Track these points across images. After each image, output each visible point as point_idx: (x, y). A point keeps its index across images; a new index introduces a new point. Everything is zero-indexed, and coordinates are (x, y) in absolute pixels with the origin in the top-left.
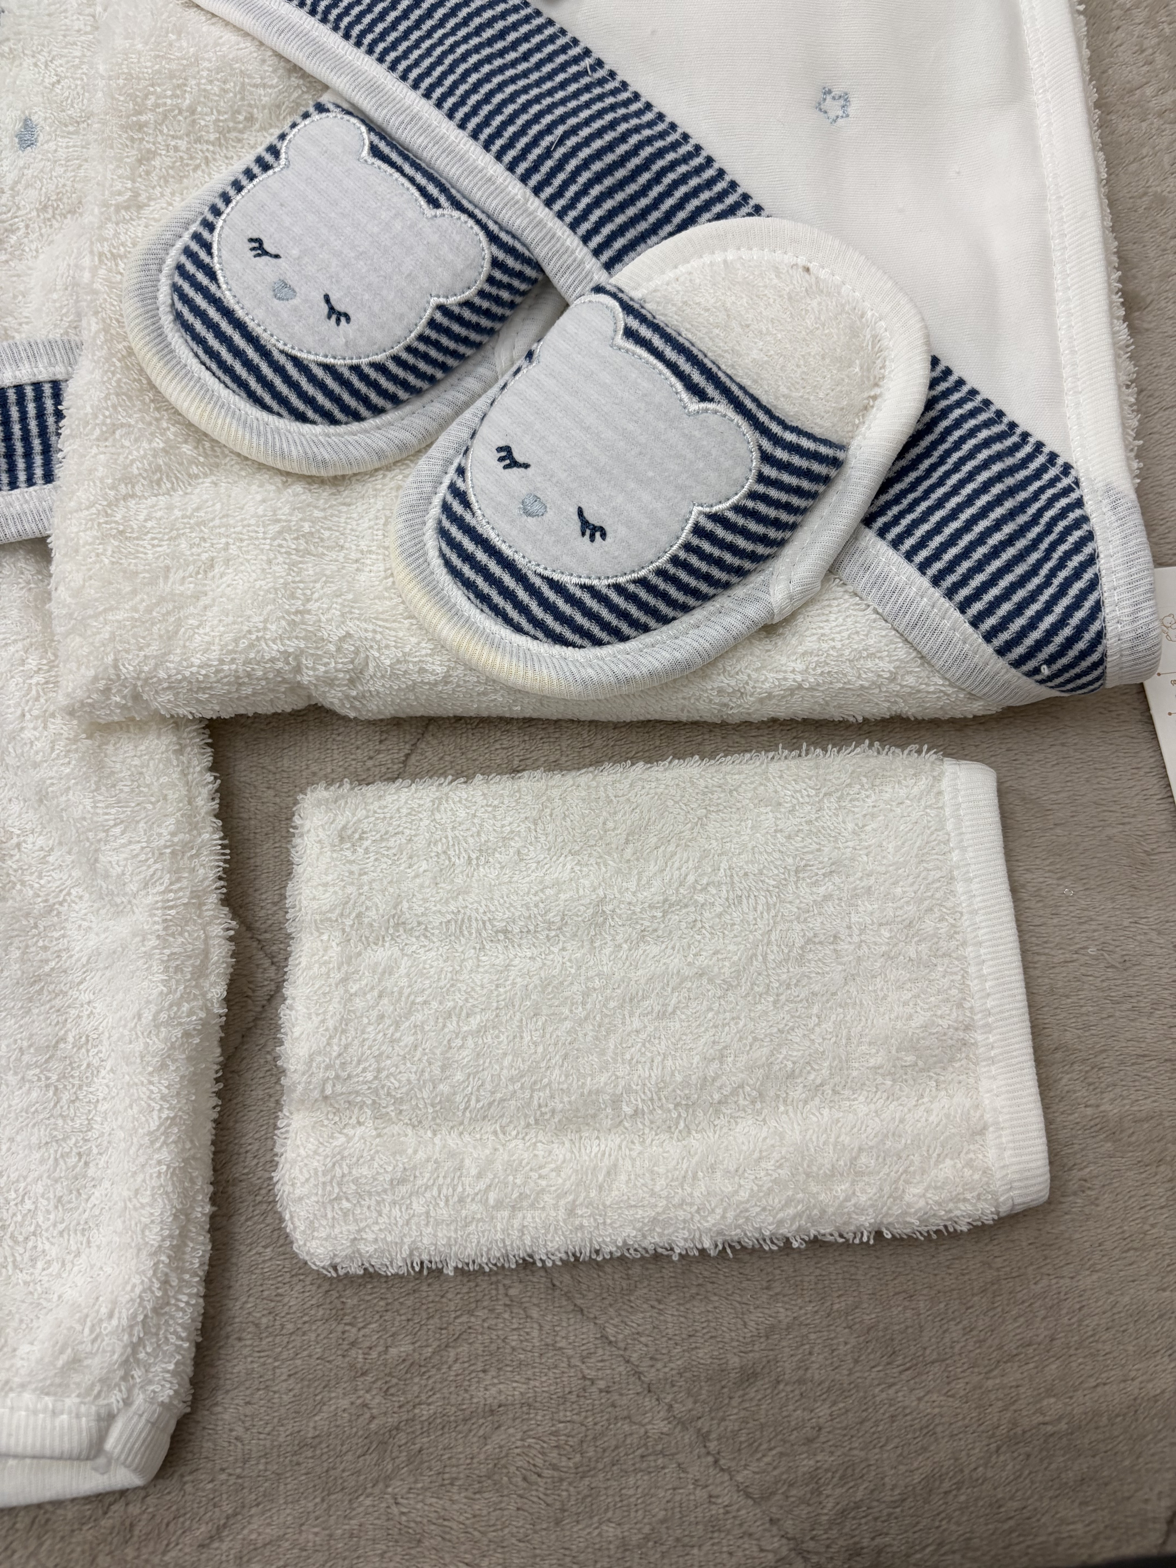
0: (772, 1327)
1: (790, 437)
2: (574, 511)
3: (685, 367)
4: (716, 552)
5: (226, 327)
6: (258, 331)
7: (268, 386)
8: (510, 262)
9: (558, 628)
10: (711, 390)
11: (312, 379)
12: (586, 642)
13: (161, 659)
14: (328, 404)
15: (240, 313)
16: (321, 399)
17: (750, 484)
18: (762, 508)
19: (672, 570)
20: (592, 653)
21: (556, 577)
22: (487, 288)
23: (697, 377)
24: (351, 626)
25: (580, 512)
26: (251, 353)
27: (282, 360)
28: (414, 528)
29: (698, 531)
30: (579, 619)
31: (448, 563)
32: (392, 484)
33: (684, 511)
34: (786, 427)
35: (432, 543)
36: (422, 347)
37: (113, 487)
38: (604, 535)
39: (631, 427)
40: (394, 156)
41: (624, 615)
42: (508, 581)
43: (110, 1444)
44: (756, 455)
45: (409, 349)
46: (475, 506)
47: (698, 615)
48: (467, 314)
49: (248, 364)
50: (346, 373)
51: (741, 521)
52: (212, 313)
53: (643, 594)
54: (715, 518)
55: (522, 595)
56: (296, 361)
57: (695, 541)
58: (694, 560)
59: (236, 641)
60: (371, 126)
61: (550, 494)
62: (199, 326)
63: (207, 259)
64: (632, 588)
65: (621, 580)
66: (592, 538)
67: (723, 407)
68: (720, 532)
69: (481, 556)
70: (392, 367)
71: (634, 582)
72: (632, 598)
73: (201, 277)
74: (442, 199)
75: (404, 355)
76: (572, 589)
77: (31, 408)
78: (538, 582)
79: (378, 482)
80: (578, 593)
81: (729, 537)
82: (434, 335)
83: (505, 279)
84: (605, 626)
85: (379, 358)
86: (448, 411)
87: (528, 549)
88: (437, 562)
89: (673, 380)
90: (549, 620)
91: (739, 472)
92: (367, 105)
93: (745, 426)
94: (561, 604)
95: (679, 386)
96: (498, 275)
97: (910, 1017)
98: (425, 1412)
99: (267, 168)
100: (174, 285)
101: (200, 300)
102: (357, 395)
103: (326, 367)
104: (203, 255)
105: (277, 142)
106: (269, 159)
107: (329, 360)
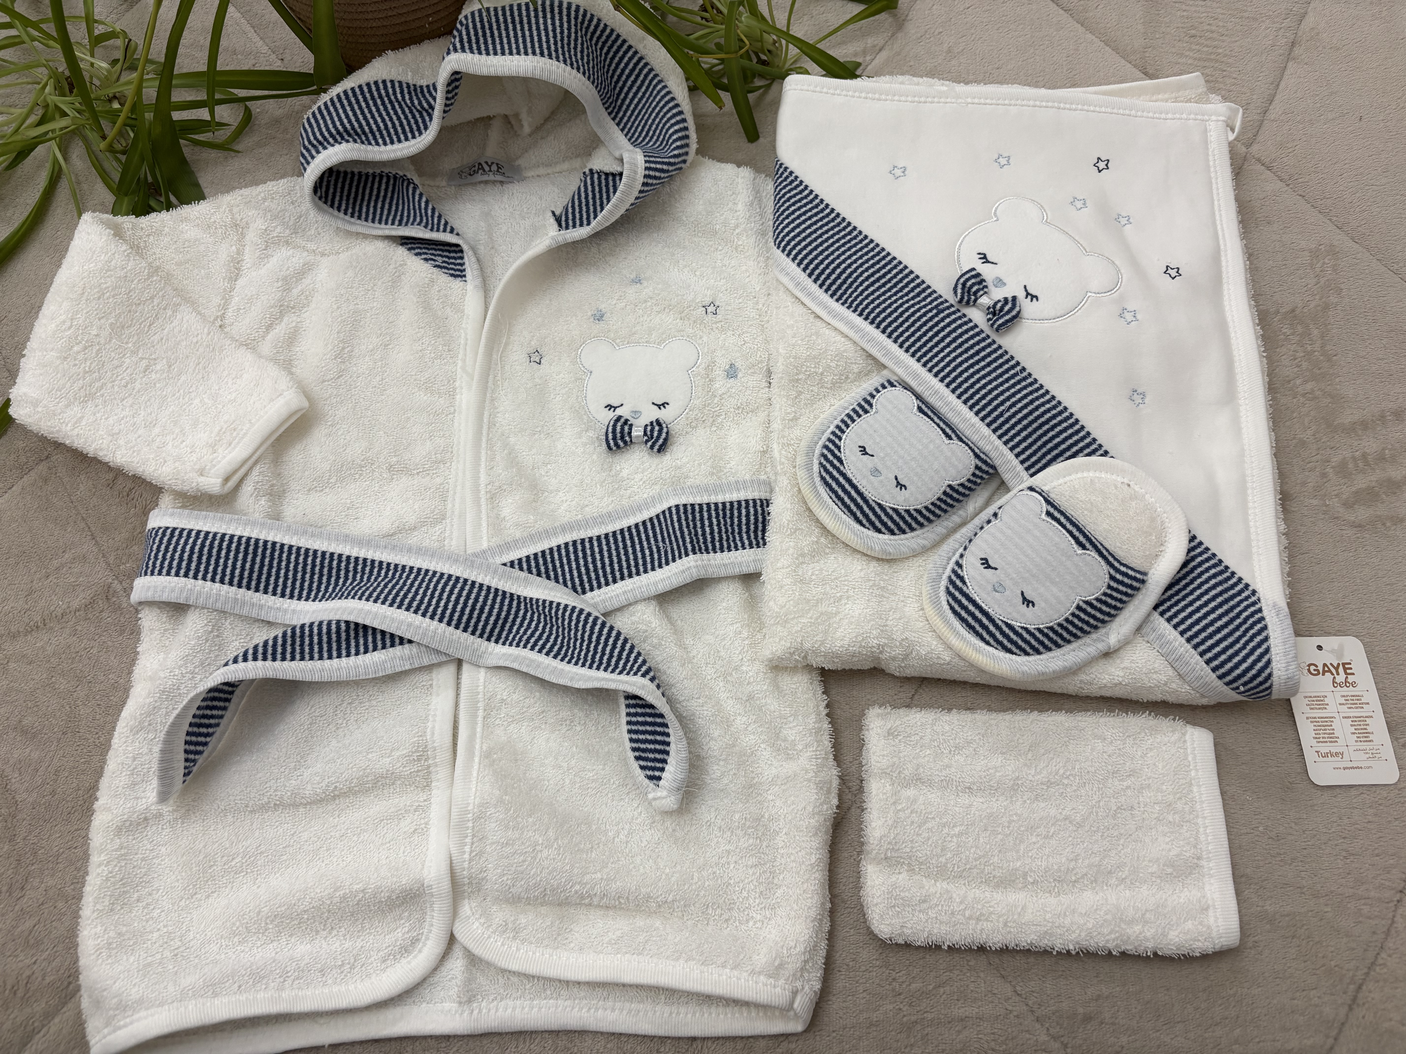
0: (1099, 996)
1: (1123, 569)
2: (1019, 592)
3: (1077, 533)
4: (1087, 618)
5: (847, 486)
6: (863, 490)
7: (866, 516)
8: (984, 467)
9: (1009, 645)
10: (1088, 545)
11: (887, 514)
12: (1022, 653)
13: (823, 643)
14: (892, 526)
15: (855, 481)
16: (890, 523)
17: (1104, 589)
18: (1109, 600)
19: (1065, 624)
20: (1024, 658)
21: (1009, 622)
22: (972, 478)
23: (1081, 538)
24: (907, 634)
25: (1022, 593)
26: (859, 500)
27: (874, 504)
28: (935, 590)
29: (1079, 608)
30: (1020, 642)
31: (952, 608)
32: (917, 564)
33: (1073, 598)
34: (1122, 564)
35: (943, 597)
36: (938, 503)
37: (797, 559)
38: (1033, 605)
39: (1049, 557)
40: (930, 413)
41: (1042, 643)
42: (985, 621)
43: (796, 1005)
44: (1107, 576)
45: (933, 504)
46: (969, 584)
47: (1074, 645)
48: (961, 489)
49: (857, 505)
50: (903, 513)
51: (1099, 605)
52: (841, 479)
53: (1051, 634)
54: (1087, 603)
55: (992, 628)
56: (880, 506)
57: (1077, 612)
58: (1076, 621)
59: (856, 637)
60: (918, 397)
61: (1008, 583)
62: (834, 485)
64: (1046, 631)
65: (1041, 626)
66: (1028, 606)
67: (1094, 554)
68: (1089, 609)
69: (971, 608)
70: (924, 512)
71: (1047, 628)
72: (1046, 635)
73: (835, 462)
74: (953, 436)
75: (930, 507)
76: (1017, 628)
77: (744, 512)
78: (1000, 623)
79: (909, 563)
80: (1020, 631)
81: (1093, 612)
82: (944, 498)
83: (980, 474)
84: (1032, 647)
85: (919, 507)
86: (944, 531)
87: (996, 607)
88: (946, 607)
89: (1070, 538)
90: (1005, 642)
91: (1099, 583)
92: (913, 384)
93: (1103, 563)
94: (1011, 635)
95: (1073, 542)
96: (977, 472)
97: (1170, 850)
98: (929, 1016)
99: (866, 412)
100: (821, 464)
101: (835, 473)
102: (906, 522)
103: (894, 509)
104: (836, 452)
105: (869, 398)
106: (866, 406)
107: (896, 507)
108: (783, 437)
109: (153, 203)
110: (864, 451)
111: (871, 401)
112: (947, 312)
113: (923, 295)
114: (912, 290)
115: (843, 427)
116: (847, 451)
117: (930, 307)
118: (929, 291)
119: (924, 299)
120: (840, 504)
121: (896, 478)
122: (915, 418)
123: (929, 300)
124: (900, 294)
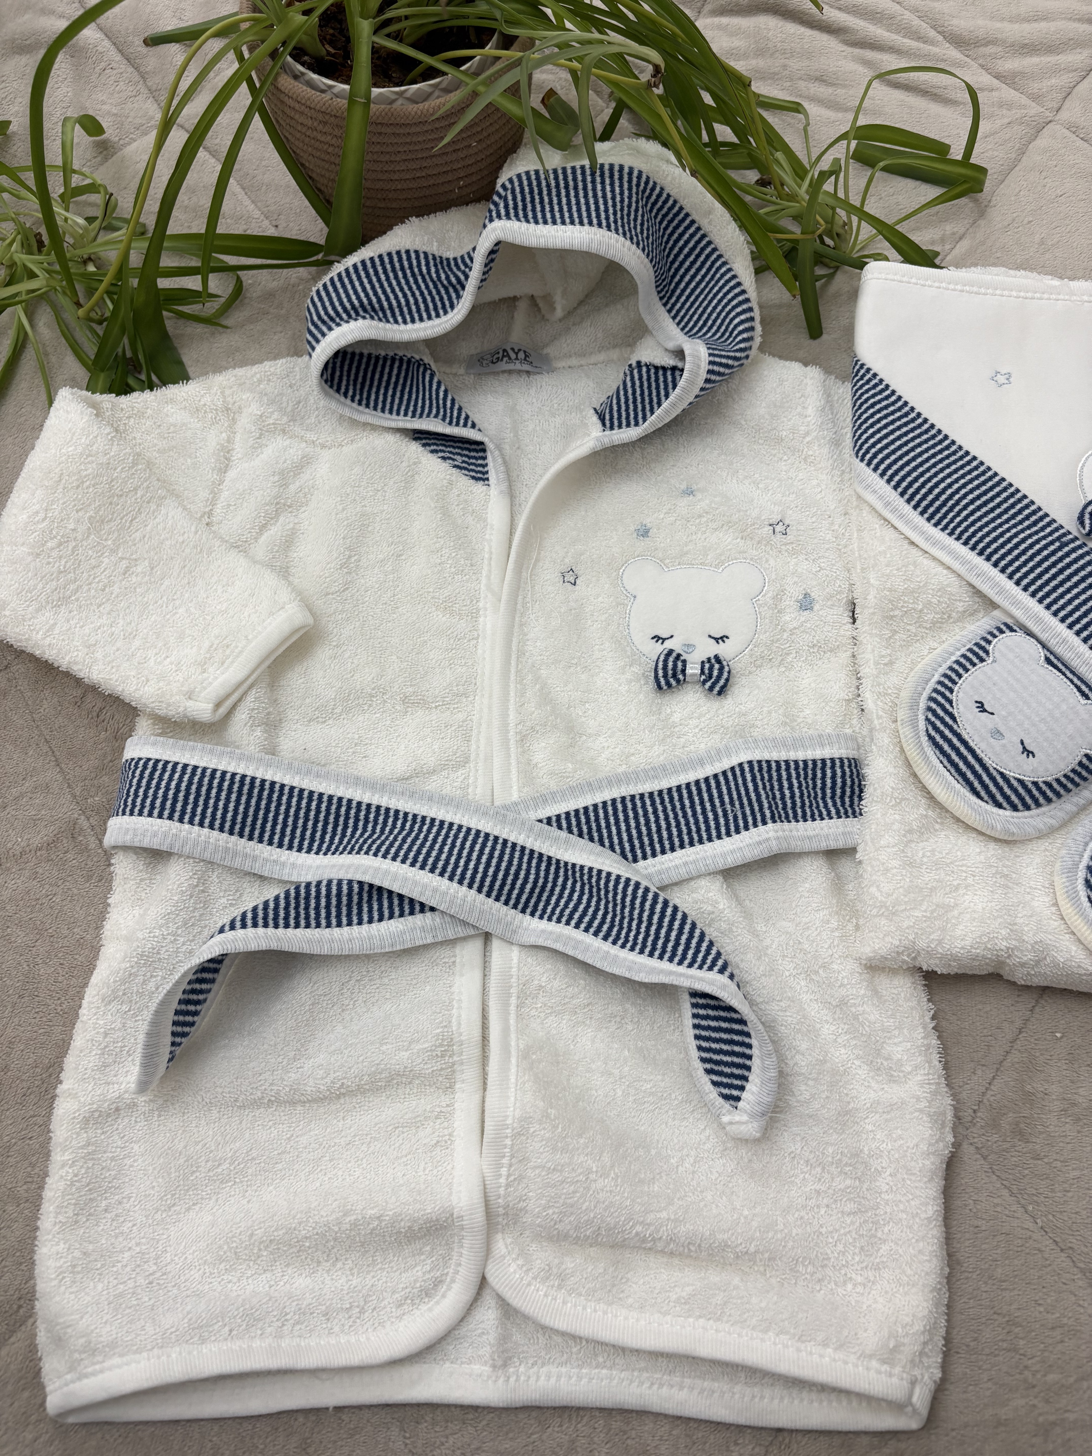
5: (961, 749)
6: (982, 755)
7: (986, 787)
11: (1011, 786)
13: (939, 942)
14: (1016, 800)
15: (972, 744)
16: (1013, 797)
26: (976, 767)
27: (995, 773)
28: (1073, 881)
32: (1043, 848)
35: (1079, 886)
36: (1072, 775)
37: (904, 836)
40: (1061, 666)
43: (914, 1400)
49: (975, 774)
50: (1030, 785)
52: (955, 740)
56: (1002, 774)
59: (980, 937)
62: (946, 747)
63: (951, 710)
70: (1055, 785)
73: (947, 719)
74: (1090, 695)
75: (1063, 780)
85: (1049, 779)
86: (1075, 809)
92: (1035, 629)
99: (982, 660)
100: (927, 719)
101: (947, 732)
102: (1032, 797)
103: (1020, 781)
104: (948, 706)
105: (983, 643)
106: (981, 653)
107: (1021, 777)
108: (879, 685)
109: (131, 381)
110: (981, 707)
111: (987, 646)
112: (1072, 545)
113: (1041, 524)
114: (1027, 518)
115: (954, 676)
116: (960, 706)
117: (1050, 538)
118: (1047, 520)
119: (1043, 529)
120: (953, 771)
121: (1022, 743)
122: (1042, 671)
123: (1048, 530)
124: (1013, 522)
